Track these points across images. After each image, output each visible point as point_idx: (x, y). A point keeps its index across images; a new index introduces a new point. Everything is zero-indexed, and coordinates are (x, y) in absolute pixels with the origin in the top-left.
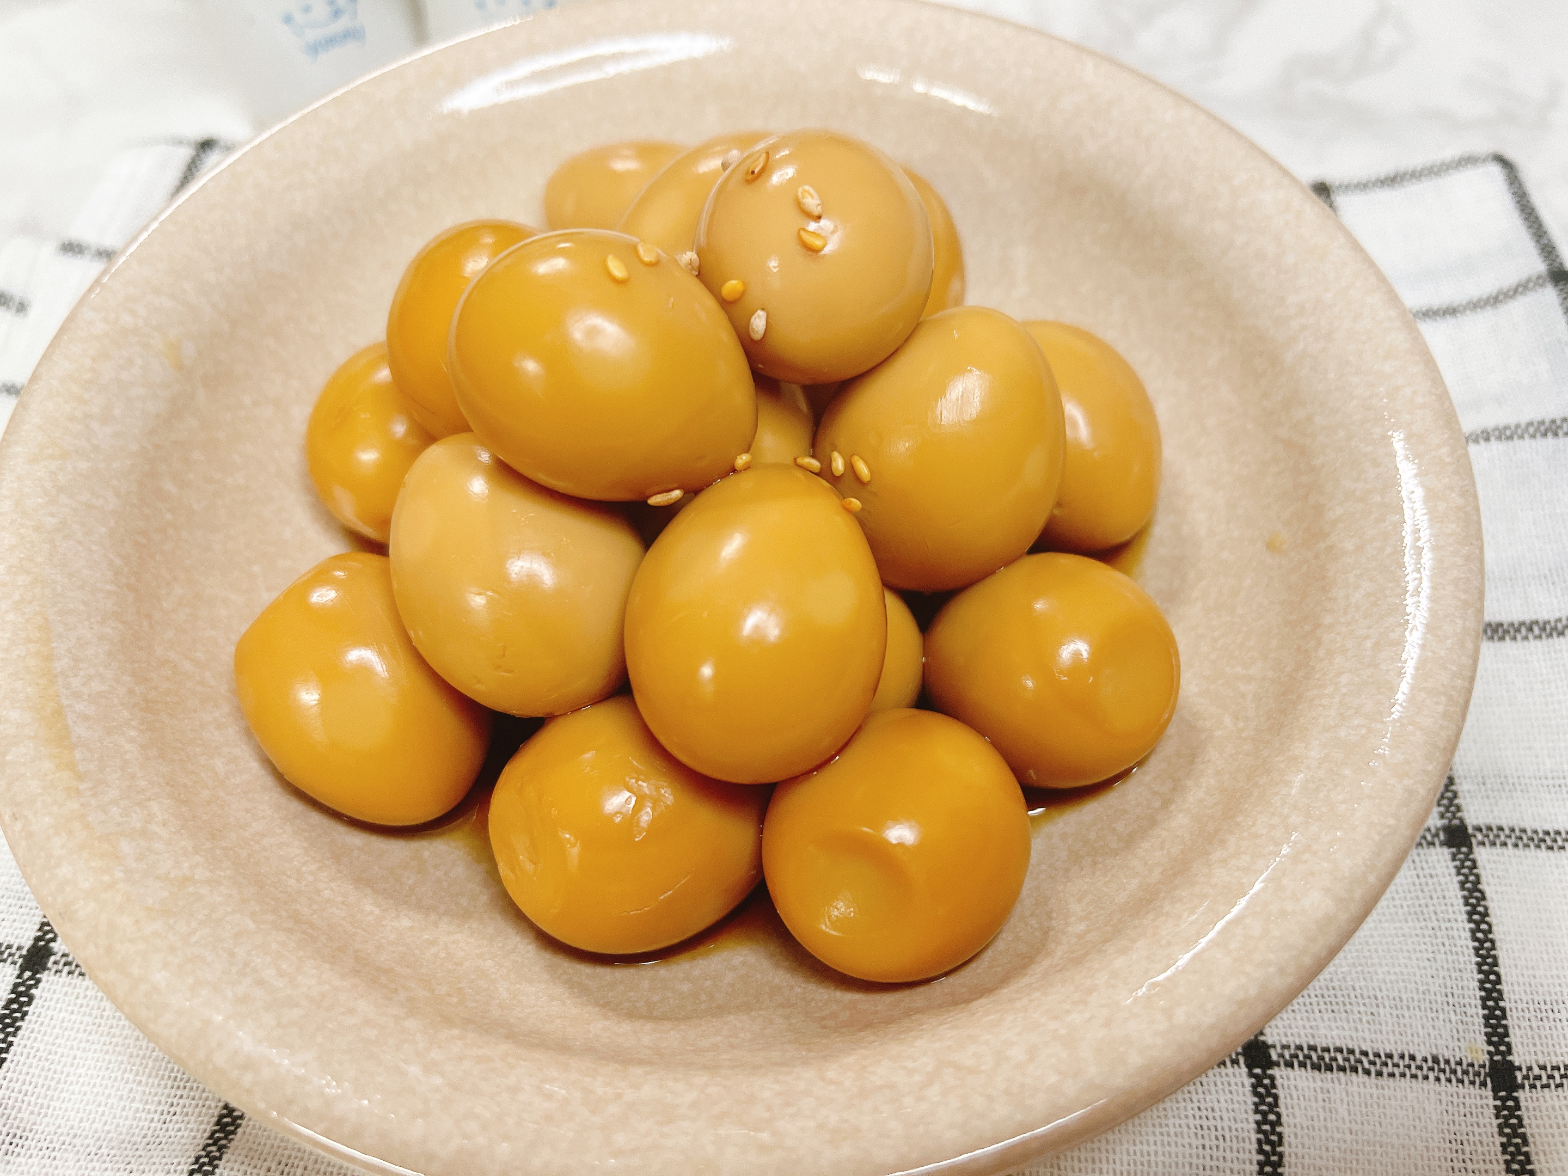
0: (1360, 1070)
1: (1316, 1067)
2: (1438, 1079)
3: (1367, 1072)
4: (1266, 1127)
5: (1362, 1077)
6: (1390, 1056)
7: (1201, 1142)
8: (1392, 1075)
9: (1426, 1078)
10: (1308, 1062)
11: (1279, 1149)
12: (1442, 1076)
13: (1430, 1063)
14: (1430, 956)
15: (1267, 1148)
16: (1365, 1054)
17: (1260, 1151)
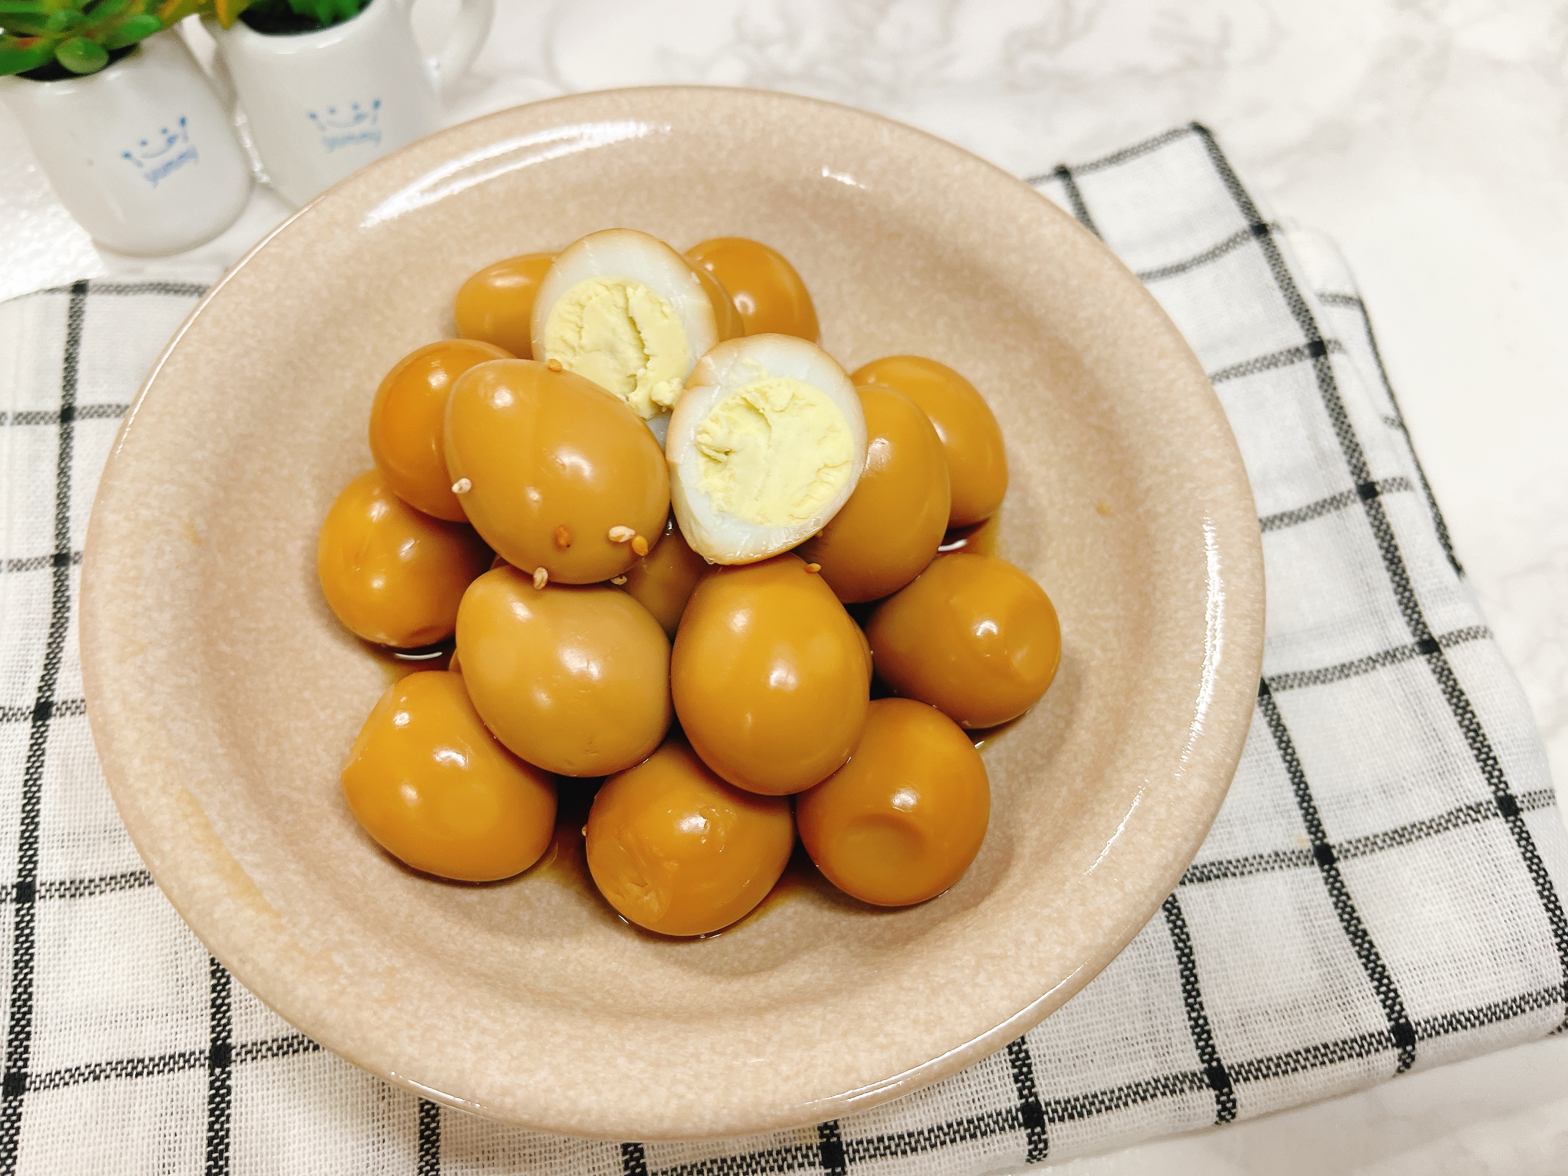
0: (1229, 874)
1: (1200, 880)
2: (1281, 867)
3: (1234, 875)
4: (1177, 931)
5: (1231, 879)
6: (1247, 859)
7: (1137, 953)
8: (1250, 872)
9: (1273, 868)
10: (1194, 878)
11: (1188, 944)
12: (1283, 865)
13: (1274, 857)
14: (1259, 781)
15: (1181, 945)
16: (1230, 862)
17: (1177, 948)
